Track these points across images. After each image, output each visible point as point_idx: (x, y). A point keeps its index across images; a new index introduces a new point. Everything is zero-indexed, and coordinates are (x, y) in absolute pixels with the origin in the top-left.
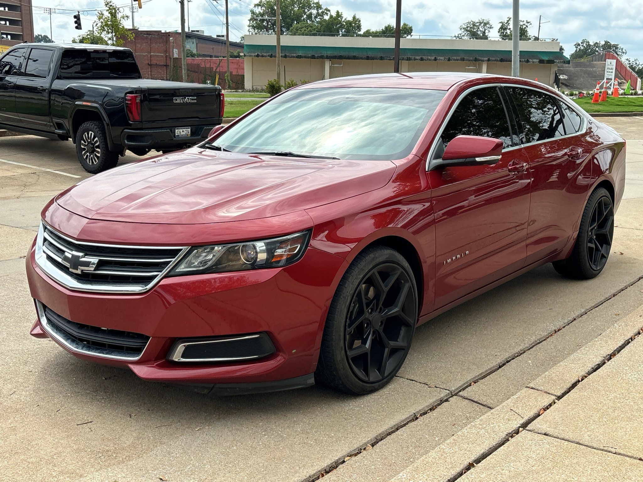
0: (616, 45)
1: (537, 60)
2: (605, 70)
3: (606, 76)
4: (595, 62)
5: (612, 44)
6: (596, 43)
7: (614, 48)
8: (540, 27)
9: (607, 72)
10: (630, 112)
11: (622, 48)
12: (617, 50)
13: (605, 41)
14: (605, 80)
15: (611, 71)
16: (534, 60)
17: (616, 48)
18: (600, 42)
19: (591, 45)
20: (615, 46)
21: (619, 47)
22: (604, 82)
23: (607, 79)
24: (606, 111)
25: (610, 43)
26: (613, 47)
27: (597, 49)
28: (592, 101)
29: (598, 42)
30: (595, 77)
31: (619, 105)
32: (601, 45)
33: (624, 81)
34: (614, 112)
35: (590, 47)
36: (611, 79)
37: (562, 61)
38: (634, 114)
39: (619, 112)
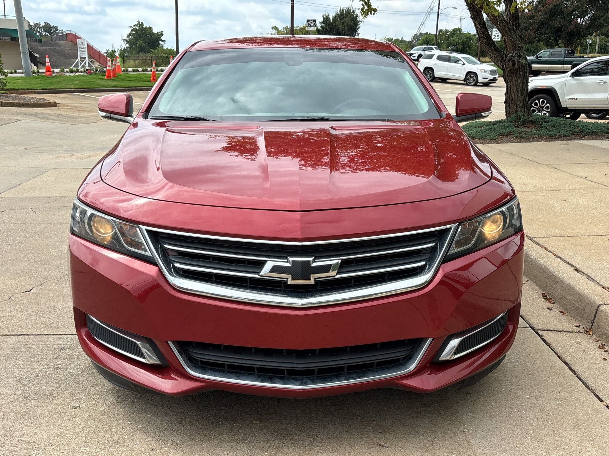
0: (56, 26)
1: (9, 38)
2: (77, 49)
3: (80, 54)
4: (59, 42)
5: (52, 25)
6: (37, 24)
7: (55, 29)
8: (5, 4)
9: (80, 51)
10: (143, 87)
11: (61, 29)
12: (57, 32)
13: (44, 22)
14: (79, 59)
15: (83, 50)
16: (5, 38)
17: (57, 30)
18: (40, 23)
19: (32, 25)
20: (55, 28)
21: (58, 28)
22: (78, 60)
23: (81, 58)
24: (123, 86)
25: (49, 24)
26: (53, 28)
27: (38, 30)
28: (106, 77)
29: (38, 23)
30: (65, 55)
31: (130, 81)
32: (42, 26)
33: (93, 60)
34: (130, 87)
35: (31, 27)
36: (85, 58)
37: (34, 39)
38: (147, 88)
39: (134, 87)
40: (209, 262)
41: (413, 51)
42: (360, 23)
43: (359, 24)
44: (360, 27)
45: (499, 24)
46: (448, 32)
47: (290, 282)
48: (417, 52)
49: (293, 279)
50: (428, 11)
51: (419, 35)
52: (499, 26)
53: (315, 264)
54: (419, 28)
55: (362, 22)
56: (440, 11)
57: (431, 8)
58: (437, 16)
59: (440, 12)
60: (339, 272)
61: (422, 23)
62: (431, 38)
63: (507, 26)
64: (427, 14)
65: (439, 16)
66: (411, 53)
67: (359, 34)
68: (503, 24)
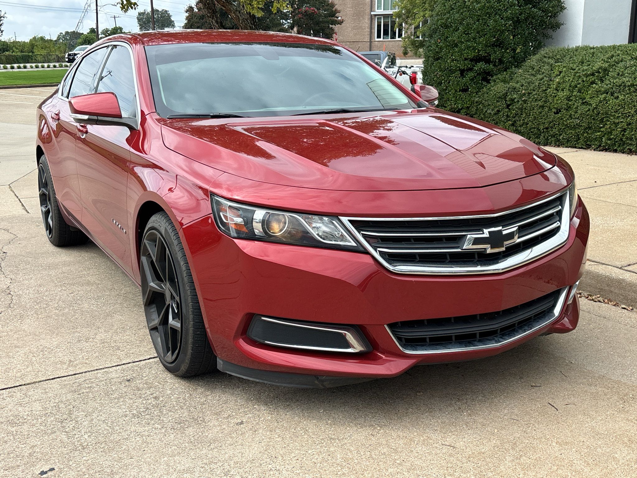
40: (411, 243)
41: (76, 51)
42: (2, 18)
43: (2, 20)
44: (2, 23)
45: (242, 22)
46: (108, 31)
47: (489, 251)
48: (81, 52)
49: (492, 248)
50: (85, 8)
51: (65, 34)
52: (241, 25)
53: (504, 233)
54: (78, 25)
55: (4, 18)
56: (99, 8)
57: (88, 5)
58: (96, 13)
59: (98, 10)
60: (519, 236)
61: (80, 21)
62: (91, 37)
63: (248, 25)
64: (85, 11)
65: (98, 14)
66: (74, 53)
67: (3, 31)
68: (245, 23)
